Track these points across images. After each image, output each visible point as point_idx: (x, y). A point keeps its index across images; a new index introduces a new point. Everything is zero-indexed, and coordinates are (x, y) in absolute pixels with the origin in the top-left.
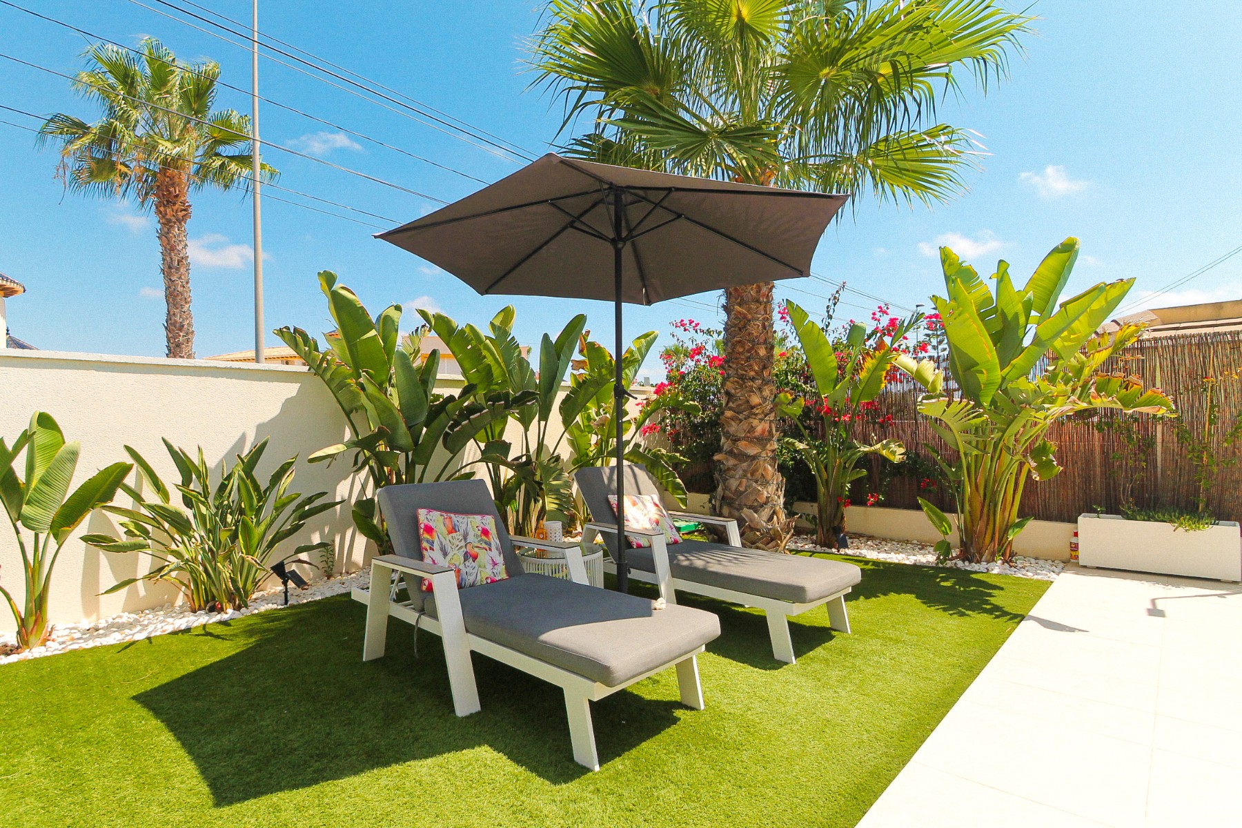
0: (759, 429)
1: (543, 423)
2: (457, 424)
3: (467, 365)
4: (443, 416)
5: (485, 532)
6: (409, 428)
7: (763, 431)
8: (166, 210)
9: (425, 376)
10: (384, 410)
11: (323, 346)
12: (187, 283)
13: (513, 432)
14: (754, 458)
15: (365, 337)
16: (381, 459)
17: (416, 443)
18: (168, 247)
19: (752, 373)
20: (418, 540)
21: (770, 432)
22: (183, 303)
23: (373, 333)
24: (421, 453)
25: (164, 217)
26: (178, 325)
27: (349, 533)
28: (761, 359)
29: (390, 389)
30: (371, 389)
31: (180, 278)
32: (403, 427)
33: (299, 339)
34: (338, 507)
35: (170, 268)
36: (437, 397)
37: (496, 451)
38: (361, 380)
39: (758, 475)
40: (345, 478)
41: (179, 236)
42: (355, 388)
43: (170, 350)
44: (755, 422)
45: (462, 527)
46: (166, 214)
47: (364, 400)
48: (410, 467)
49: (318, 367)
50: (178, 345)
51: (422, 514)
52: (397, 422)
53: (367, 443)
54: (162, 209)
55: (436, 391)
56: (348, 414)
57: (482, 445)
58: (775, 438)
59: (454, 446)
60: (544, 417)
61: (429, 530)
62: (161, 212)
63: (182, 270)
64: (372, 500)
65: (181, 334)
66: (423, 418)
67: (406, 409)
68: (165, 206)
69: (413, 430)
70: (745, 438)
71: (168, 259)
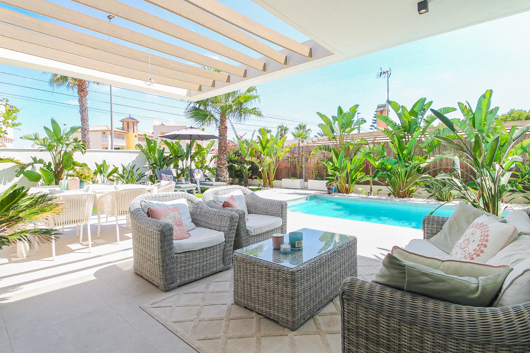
0: (223, 162)
1: (187, 161)
2: (168, 161)
3: (171, 149)
4: (165, 160)
5: (171, 177)
6: (159, 162)
7: (224, 163)
8: (81, 93)
9: (163, 152)
10: (155, 158)
11: (144, 146)
12: (87, 116)
13: (180, 163)
14: (222, 168)
15: (151, 145)
16: (154, 168)
17: (161, 165)
18: (82, 104)
19: (222, 152)
20: (161, 178)
21: (225, 163)
22: (86, 122)
23: (153, 144)
24: (161, 167)
25: (80, 95)
26: (85, 129)
27: (148, 182)
28: (224, 150)
29: (155, 154)
30: (153, 155)
31: (85, 114)
32: (158, 162)
33: (140, 146)
34: (145, 176)
35: (82, 111)
36: (164, 156)
37: (176, 166)
38: (151, 153)
39: (222, 171)
40: (147, 172)
41: (85, 101)
42: (149, 155)
43: (82, 136)
44: (222, 161)
45: (168, 177)
46: (81, 94)
47: (151, 157)
48: (160, 169)
49: (143, 151)
50: (85, 135)
51: (162, 174)
52: (157, 161)
53: (152, 165)
54: (80, 93)
55: (164, 155)
56: (148, 159)
57: (174, 165)
58: (226, 164)
59: (168, 165)
60: (187, 160)
61: (163, 176)
62: (79, 94)
63: (86, 111)
64: (152, 175)
65: (86, 131)
66: (162, 160)
67: (159, 159)
68: (81, 92)
69: (160, 162)
70: (220, 164)
71: (82, 108)
